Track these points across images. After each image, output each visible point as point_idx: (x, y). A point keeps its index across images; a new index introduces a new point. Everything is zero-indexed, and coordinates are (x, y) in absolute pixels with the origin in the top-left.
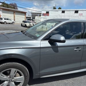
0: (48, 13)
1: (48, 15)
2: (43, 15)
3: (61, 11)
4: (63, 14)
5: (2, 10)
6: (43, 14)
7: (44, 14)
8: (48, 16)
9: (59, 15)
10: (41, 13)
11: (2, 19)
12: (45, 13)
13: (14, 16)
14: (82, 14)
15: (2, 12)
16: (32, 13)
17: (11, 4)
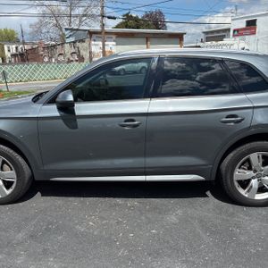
0: (251, 24)
1: (254, 33)
2: (234, 36)
5: (114, 37)
6: (234, 31)
7: (238, 32)
8: (252, 37)
10: (229, 30)
15: (114, 43)
16: (206, 33)
17: (147, 16)
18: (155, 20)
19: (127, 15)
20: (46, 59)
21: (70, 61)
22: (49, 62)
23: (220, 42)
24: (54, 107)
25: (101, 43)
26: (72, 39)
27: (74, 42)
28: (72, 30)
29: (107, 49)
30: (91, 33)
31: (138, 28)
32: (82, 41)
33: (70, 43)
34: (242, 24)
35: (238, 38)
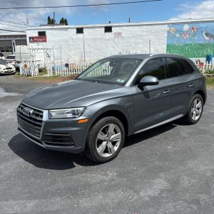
0: (42, 34)
1: (45, 41)
2: (30, 42)
3: (75, 30)
4: (80, 35)
6: (30, 38)
7: (33, 39)
9: (72, 38)
12: (37, 35)
14: (120, 34)
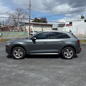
0: (71, 23)
1: (72, 26)
2: (66, 26)
3: (84, 21)
5: (33, 25)
6: (66, 25)
7: (67, 25)
10: (65, 24)
11: (32, 32)
13: (42, 29)
15: (33, 27)
16: (59, 25)
17: (41, 19)
18: (44, 20)
19: (36, 18)
20: (11, 30)
21: (19, 31)
22: (12, 31)
23: (63, 28)
24: (31, 40)
25: (29, 26)
26: (20, 25)
27: (20, 26)
28: (20, 22)
29: (31, 28)
30: (26, 23)
31: (39, 22)
32: (23, 25)
33: (19, 26)
34: (68, 23)
35: (67, 27)
